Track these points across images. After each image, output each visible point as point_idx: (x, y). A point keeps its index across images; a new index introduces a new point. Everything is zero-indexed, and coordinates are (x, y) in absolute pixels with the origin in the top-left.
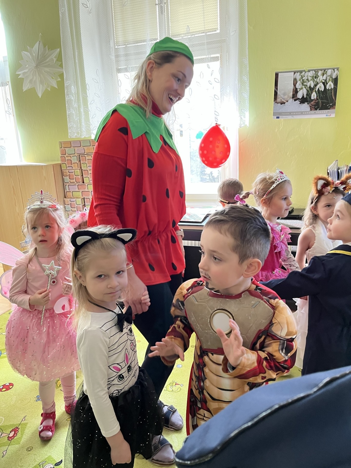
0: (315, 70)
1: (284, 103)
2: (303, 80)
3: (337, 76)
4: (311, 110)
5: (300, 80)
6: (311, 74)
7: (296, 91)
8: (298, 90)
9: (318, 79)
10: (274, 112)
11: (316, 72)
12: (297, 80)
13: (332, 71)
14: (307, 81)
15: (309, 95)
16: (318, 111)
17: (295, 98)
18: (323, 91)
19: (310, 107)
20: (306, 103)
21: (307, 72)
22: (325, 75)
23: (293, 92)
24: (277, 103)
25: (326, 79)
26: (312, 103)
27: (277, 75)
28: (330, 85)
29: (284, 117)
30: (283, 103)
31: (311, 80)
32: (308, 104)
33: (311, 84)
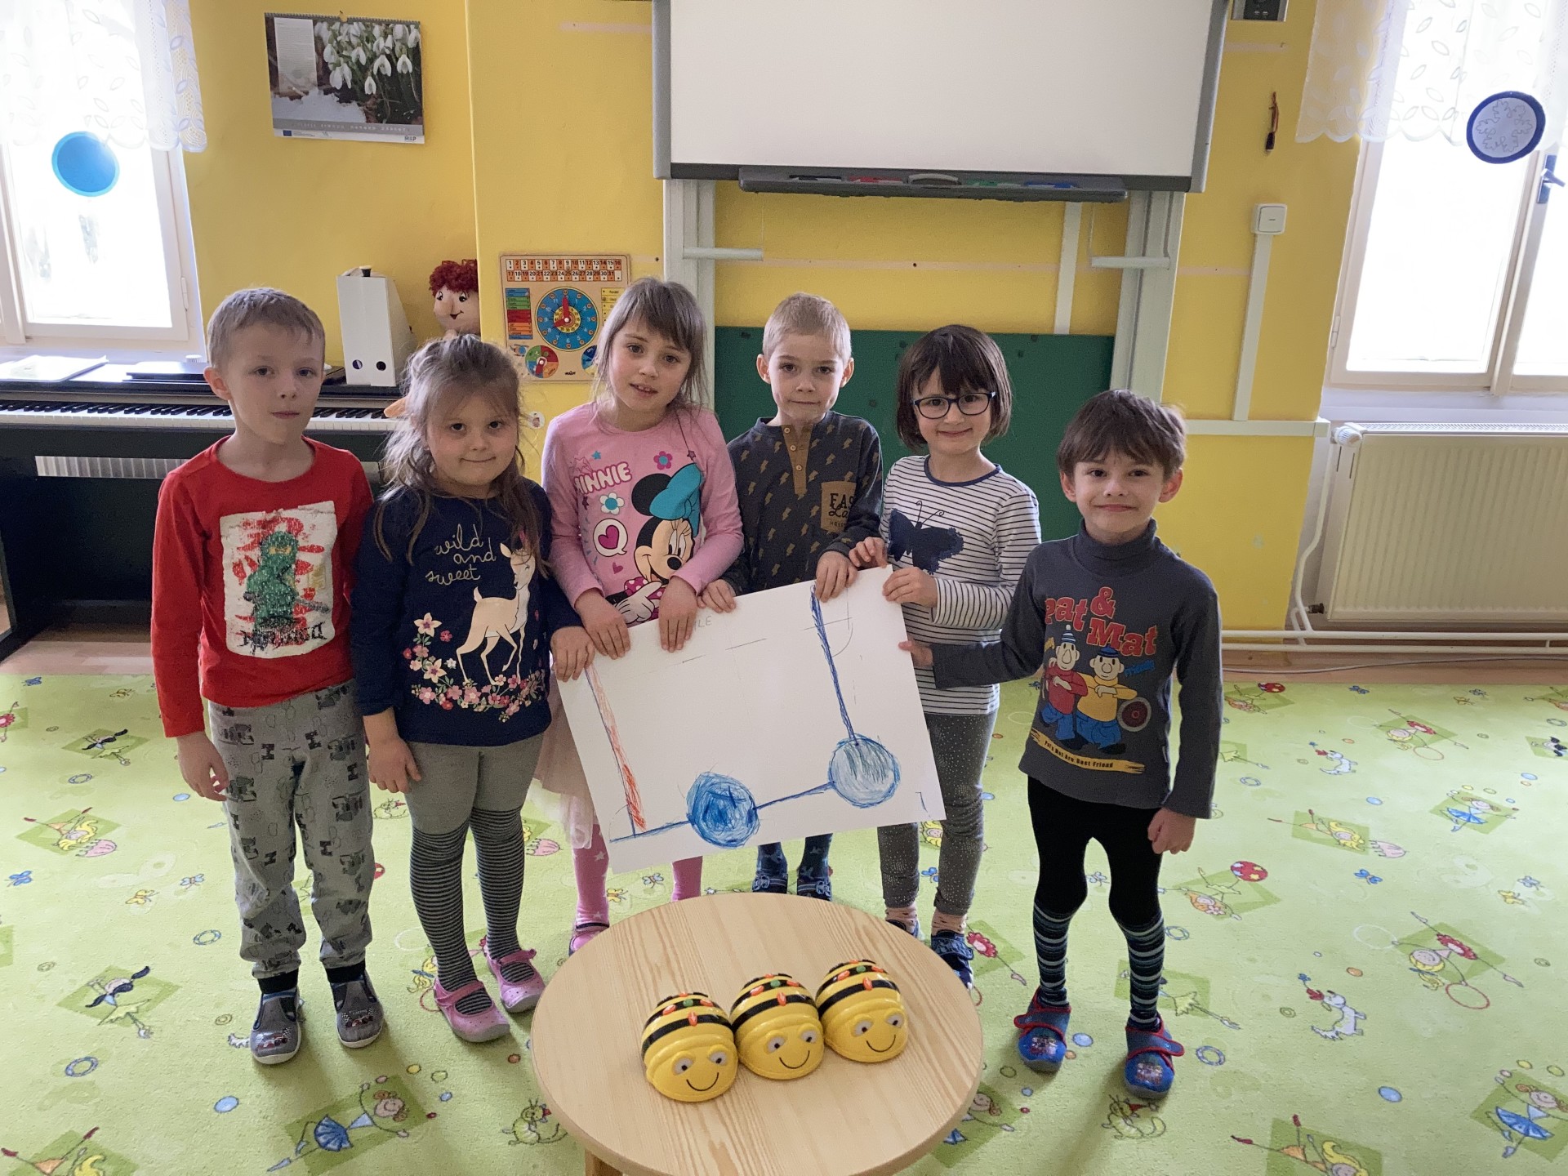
0: (363, 21)
1: (300, 97)
2: (338, 43)
3: (418, 43)
4: (368, 121)
5: (331, 42)
6: (355, 29)
7: (324, 71)
8: (331, 67)
9: (375, 45)
10: (276, 117)
11: (367, 26)
12: (324, 40)
13: (404, 30)
14: (349, 48)
15: (358, 82)
16: (384, 126)
17: (325, 87)
18: (389, 75)
19: (366, 112)
20: (354, 103)
21: (345, 25)
22: (390, 36)
23: (318, 71)
24: (281, 95)
25: (394, 48)
26: (368, 103)
27: (269, 22)
28: (404, 63)
29: (303, 132)
30: (295, 97)
31: (358, 45)
32: (359, 105)
33: (358, 56)
